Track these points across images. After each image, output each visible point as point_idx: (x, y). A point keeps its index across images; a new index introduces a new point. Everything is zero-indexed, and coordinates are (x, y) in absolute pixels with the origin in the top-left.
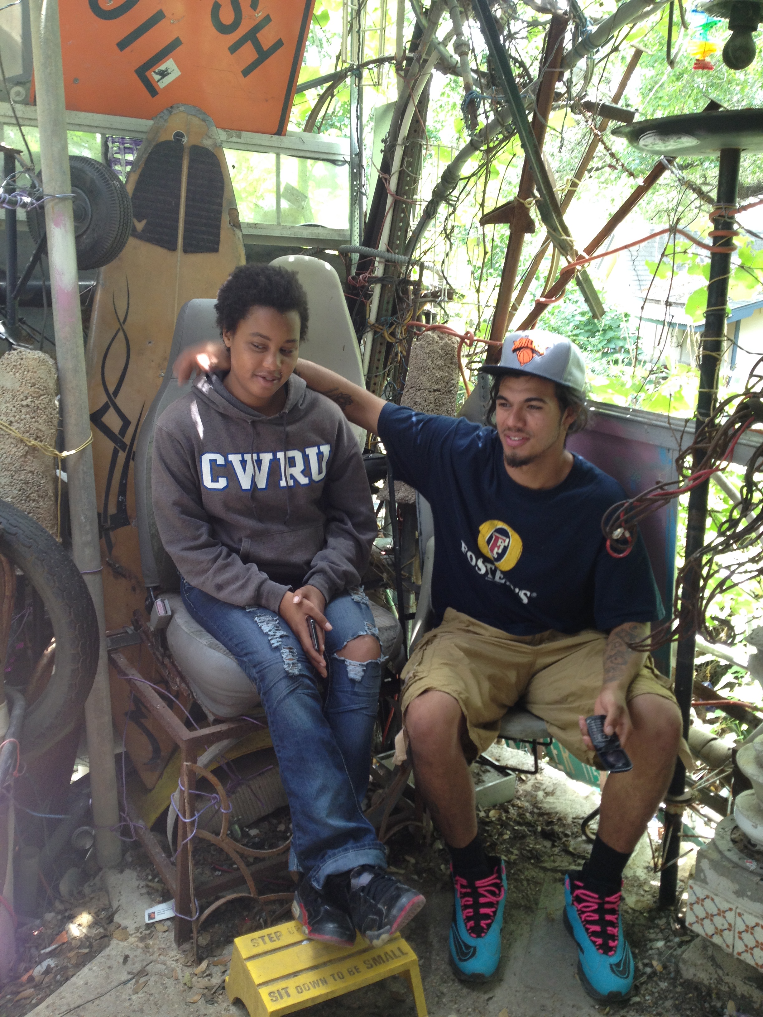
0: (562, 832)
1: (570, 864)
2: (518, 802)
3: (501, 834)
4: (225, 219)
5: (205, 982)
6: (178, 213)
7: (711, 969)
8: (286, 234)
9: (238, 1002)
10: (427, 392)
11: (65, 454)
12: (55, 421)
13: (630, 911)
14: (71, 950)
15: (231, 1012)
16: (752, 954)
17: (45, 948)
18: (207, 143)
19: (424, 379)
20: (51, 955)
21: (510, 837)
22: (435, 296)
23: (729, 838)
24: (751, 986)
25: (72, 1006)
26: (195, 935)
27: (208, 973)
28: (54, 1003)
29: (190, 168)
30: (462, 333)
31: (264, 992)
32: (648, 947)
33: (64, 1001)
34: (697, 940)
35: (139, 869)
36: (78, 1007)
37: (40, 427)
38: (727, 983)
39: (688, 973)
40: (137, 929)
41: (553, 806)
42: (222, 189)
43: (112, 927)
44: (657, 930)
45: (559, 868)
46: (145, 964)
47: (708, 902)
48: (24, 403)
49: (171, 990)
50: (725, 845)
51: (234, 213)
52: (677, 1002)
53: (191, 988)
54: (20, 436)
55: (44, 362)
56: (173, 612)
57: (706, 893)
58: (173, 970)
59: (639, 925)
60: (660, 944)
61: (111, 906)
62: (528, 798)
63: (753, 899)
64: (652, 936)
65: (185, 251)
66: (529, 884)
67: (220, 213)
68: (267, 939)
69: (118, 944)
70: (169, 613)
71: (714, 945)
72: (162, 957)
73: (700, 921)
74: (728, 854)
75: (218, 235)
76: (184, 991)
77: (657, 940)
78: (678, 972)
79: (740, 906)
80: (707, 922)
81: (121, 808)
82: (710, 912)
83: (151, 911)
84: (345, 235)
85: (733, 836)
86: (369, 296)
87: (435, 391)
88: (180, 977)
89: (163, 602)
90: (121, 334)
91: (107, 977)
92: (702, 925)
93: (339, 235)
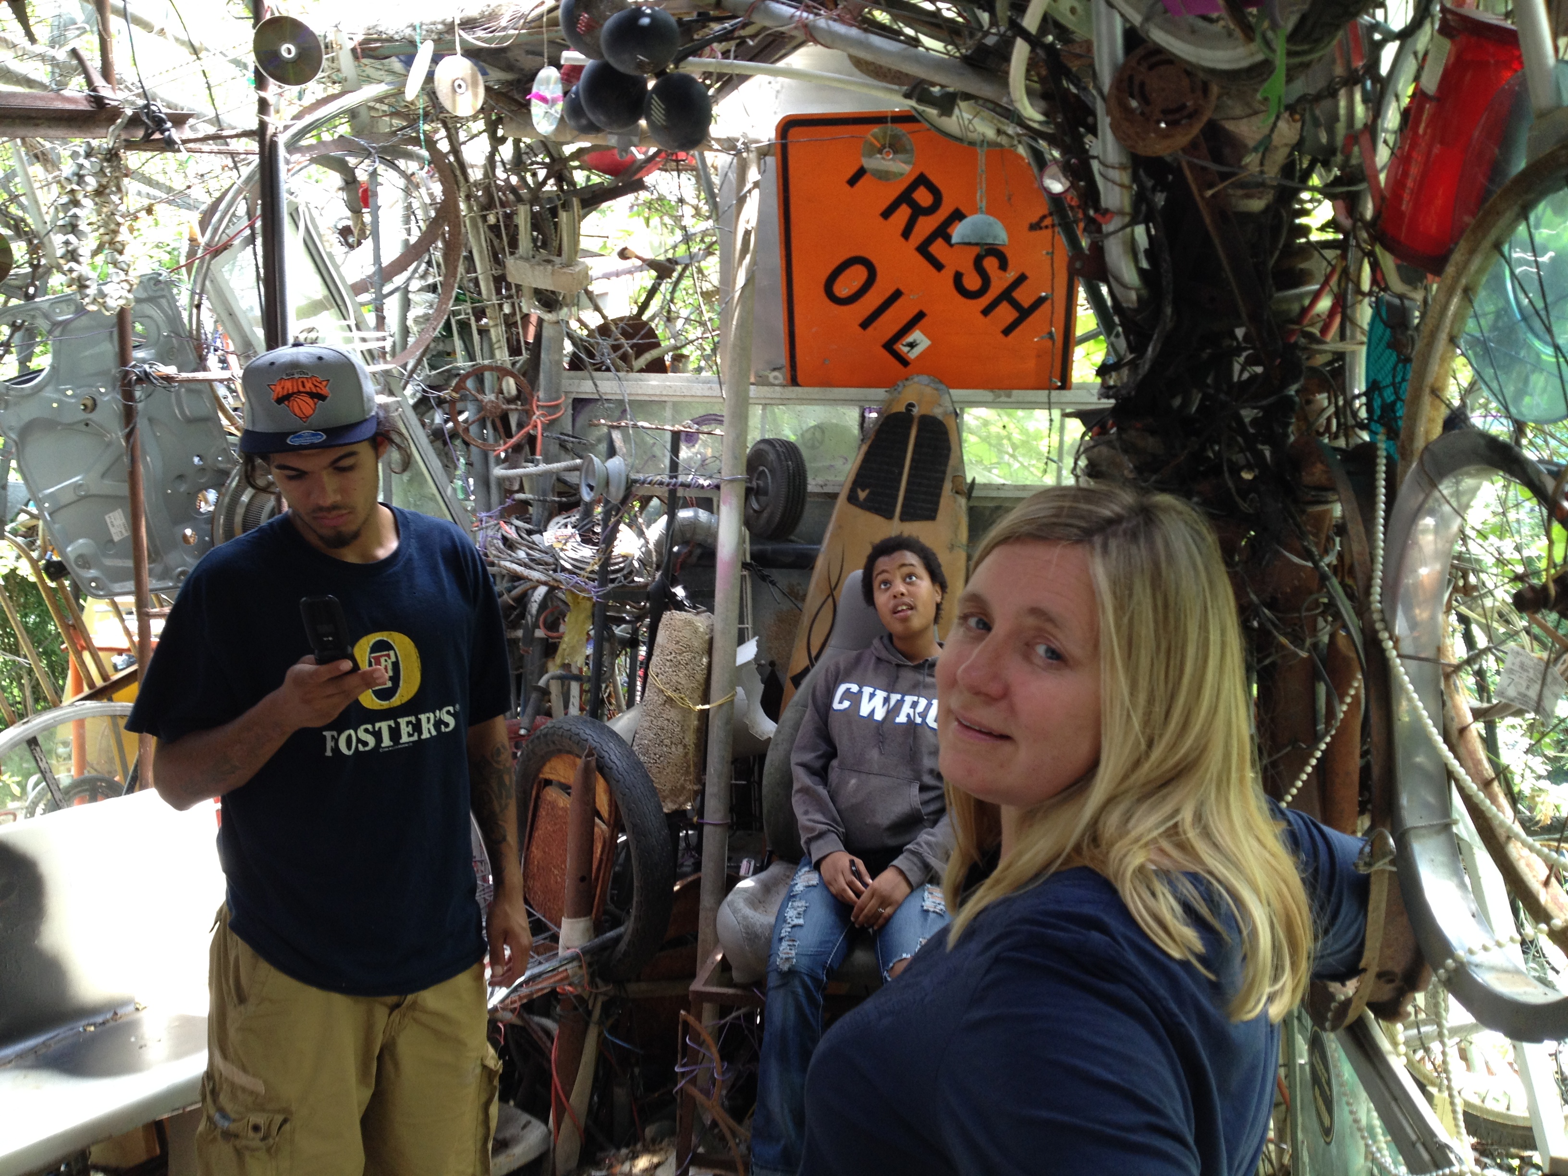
4: (948, 486)
6: (899, 481)
11: (705, 707)
12: (700, 677)
18: (938, 412)
29: (917, 437)
37: (679, 680)
42: (947, 457)
51: (958, 480)
54: (661, 686)
65: (902, 519)
67: (942, 480)
75: (937, 503)
90: (830, 600)
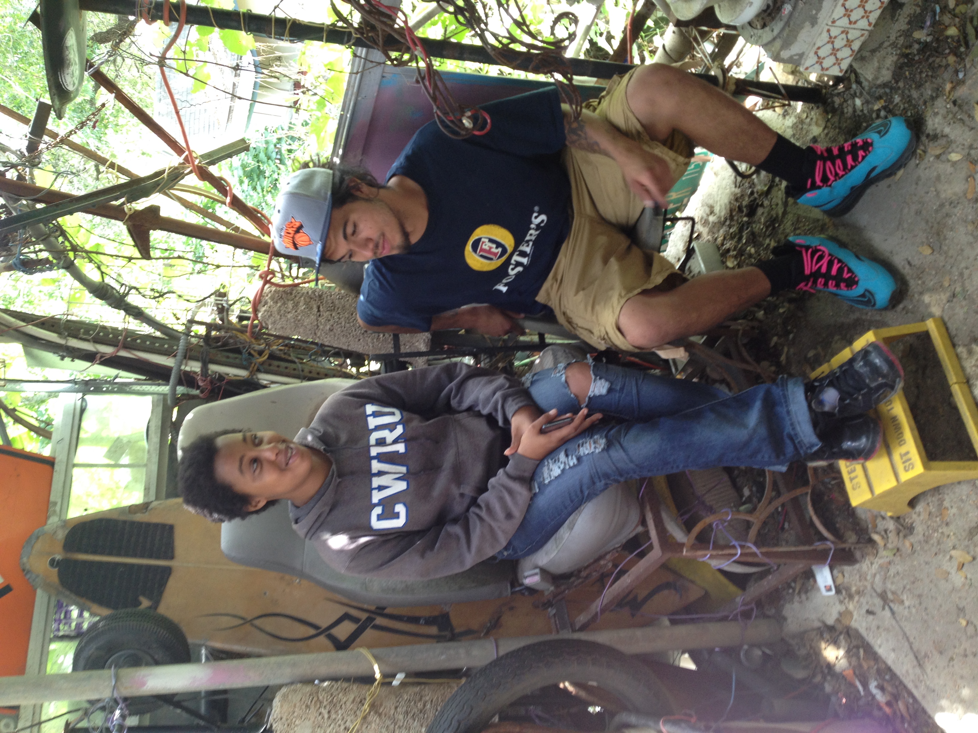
0: (749, 197)
1: (780, 189)
2: (720, 240)
3: (750, 256)
4: (139, 517)
5: (892, 536)
6: (132, 566)
7: (883, 52)
8: (155, 459)
9: (912, 503)
10: (320, 319)
11: (378, 676)
12: (345, 685)
13: (826, 131)
14: (860, 666)
15: (921, 510)
16: (871, 12)
17: (858, 691)
18: (61, 535)
19: (307, 322)
20: (865, 685)
21: (754, 247)
22: (223, 311)
23: (761, 31)
24: (899, 15)
25: (915, 663)
26: (846, 546)
27: (883, 533)
28: (913, 681)
29: (87, 552)
30: (261, 283)
31: (905, 477)
32: (860, 114)
33: (911, 671)
34: (856, 66)
35: (782, 602)
36: (916, 658)
37: (351, 700)
38: (896, 38)
39: (886, 76)
40: (841, 602)
41: (723, 206)
42: (108, 521)
43: (839, 627)
44: (845, 105)
45: (784, 200)
46: (874, 594)
47: (821, 53)
48: (326, 716)
49: (900, 568)
50: (767, 35)
51: (133, 509)
52: (914, 86)
53: (898, 550)
54: (359, 720)
55: (285, 696)
56: (536, 567)
57: (812, 54)
58: (881, 566)
59: (840, 123)
60: (858, 102)
61: (819, 628)
62: (715, 230)
63: (819, 9)
64: (850, 110)
65: (172, 557)
66: (799, 228)
67: (133, 523)
68: (853, 475)
69: (856, 621)
70: (537, 571)
71: (861, 49)
72: (869, 577)
73: (838, 62)
74: (776, 32)
75: (156, 525)
76: (901, 555)
77: (854, 105)
78: (885, 85)
79: (825, 22)
80: (840, 55)
81: (724, 619)
82: (831, 51)
83: (823, 590)
84: (158, 400)
85: (759, 27)
86: (221, 377)
87: (319, 311)
88: (888, 560)
89: (526, 577)
90: (257, 622)
91: (887, 630)
92: (842, 59)
93: (158, 406)
